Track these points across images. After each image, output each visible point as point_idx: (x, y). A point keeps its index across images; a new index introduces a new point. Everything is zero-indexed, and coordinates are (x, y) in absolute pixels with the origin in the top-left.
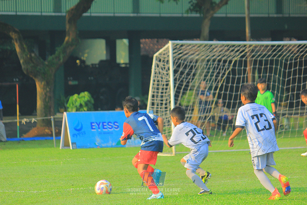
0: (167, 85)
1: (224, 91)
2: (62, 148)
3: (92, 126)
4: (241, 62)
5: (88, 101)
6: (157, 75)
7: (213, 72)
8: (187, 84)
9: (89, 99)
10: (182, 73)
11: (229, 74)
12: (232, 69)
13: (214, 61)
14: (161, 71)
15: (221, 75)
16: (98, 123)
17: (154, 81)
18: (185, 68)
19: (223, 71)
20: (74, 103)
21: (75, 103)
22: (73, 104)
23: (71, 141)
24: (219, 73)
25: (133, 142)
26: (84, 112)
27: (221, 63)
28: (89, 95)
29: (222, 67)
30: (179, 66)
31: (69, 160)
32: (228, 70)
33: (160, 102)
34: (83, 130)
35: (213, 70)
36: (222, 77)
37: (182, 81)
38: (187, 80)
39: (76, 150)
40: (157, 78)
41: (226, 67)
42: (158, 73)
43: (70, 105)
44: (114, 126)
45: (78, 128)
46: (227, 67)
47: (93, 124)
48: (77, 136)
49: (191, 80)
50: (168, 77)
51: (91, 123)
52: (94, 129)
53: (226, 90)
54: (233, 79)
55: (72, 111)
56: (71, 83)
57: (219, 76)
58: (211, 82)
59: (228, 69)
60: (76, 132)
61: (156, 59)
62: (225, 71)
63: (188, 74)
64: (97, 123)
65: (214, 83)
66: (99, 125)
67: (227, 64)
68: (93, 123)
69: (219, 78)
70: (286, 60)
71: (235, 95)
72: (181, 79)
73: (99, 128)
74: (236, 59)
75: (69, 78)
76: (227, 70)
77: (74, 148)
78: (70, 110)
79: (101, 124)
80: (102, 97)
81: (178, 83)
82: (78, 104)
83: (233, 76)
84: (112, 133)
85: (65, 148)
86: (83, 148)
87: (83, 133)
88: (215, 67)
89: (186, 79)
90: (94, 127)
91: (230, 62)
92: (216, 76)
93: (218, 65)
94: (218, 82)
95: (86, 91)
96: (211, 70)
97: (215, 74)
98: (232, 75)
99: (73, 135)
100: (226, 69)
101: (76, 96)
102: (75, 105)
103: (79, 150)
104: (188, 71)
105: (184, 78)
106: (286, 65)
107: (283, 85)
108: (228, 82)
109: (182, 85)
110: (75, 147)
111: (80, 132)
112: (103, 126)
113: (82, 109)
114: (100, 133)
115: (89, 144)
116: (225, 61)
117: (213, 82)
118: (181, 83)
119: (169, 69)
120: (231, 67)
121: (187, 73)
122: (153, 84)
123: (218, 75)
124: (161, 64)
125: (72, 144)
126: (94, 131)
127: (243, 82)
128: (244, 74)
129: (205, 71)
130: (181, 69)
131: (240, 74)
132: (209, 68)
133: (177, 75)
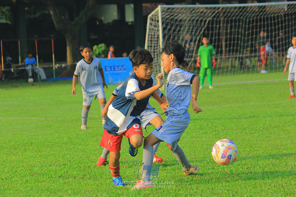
0: (158, 38)
3: (106, 69)
4: (213, 21)
5: (104, 50)
6: (151, 31)
7: (193, 29)
8: (174, 38)
9: (105, 48)
10: (170, 30)
11: (205, 30)
12: (207, 27)
13: (193, 20)
14: (153, 28)
17: (149, 35)
18: (172, 26)
19: (200, 28)
24: (197, 30)
27: (199, 22)
28: (105, 46)
29: (199, 25)
30: (167, 25)
32: (204, 27)
35: (193, 27)
36: (200, 32)
37: (170, 36)
38: (174, 35)
40: (151, 33)
41: (202, 25)
44: (122, 69)
49: (176, 35)
50: (158, 32)
51: (105, 67)
52: (108, 71)
56: (92, 37)
61: (150, 19)
63: (174, 31)
64: (109, 67)
65: (194, 37)
66: (111, 68)
67: (203, 23)
68: (107, 67)
69: (198, 33)
70: (246, 19)
72: (169, 34)
73: (111, 70)
74: (209, 19)
75: (91, 34)
81: (167, 37)
82: (97, 52)
84: (120, 74)
88: (194, 25)
91: (205, 21)
92: (195, 32)
93: (197, 23)
94: (197, 36)
95: (103, 43)
96: (191, 28)
97: (194, 30)
98: (207, 31)
100: (202, 27)
101: (96, 46)
104: (174, 28)
105: (171, 33)
106: (246, 22)
107: (245, 37)
109: (170, 38)
112: (114, 69)
113: (100, 57)
114: (112, 74)
116: (201, 21)
119: (159, 26)
120: (206, 25)
122: (148, 38)
124: (153, 23)
127: (215, 36)
128: (216, 30)
129: (187, 28)
130: (169, 27)
131: (212, 30)
132: (190, 26)
133: (166, 32)
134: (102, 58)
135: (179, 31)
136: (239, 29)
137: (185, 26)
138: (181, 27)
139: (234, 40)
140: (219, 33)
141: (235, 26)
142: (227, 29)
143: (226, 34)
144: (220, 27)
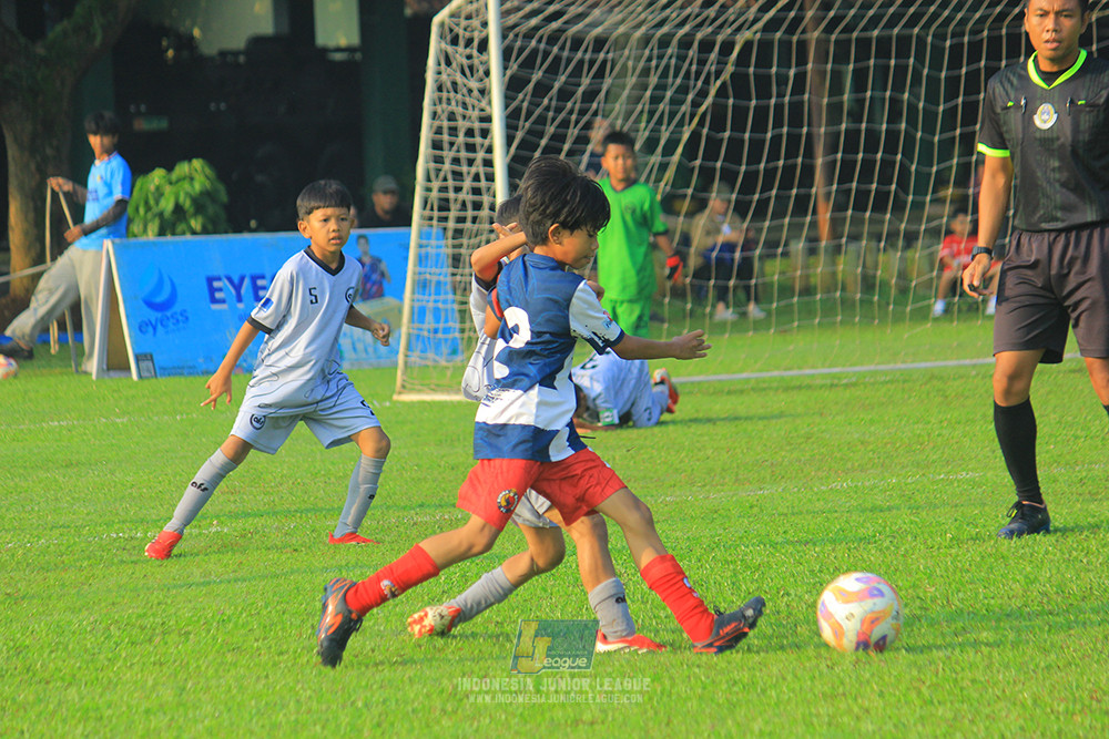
1: (703, 159)
2: (98, 377)
3: (212, 290)
4: (766, 46)
5: (206, 194)
6: (445, 94)
8: (561, 131)
9: (208, 185)
10: (542, 89)
11: (722, 92)
12: (732, 75)
13: (664, 43)
14: (459, 78)
15: (690, 97)
16: (236, 281)
17: (436, 116)
18: (553, 70)
19: (700, 83)
20: (152, 202)
21: (157, 203)
22: (148, 208)
23: (133, 349)
24: (683, 90)
25: (370, 350)
26: (188, 237)
27: (693, 52)
28: (208, 171)
29: (694, 67)
30: (528, 64)
31: (118, 420)
32: (717, 78)
33: (470, 198)
34: (177, 308)
35: (660, 78)
36: (696, 104)
37: (542, 120)
38: (561, 117)
39: (154, 381)
40: (444, 105)
41: (711, 67)
42: (449, 85)
43: (137, 209)
45: (160, 299)
46: (713, 68)
47: (216, 284)
48: (155, 328)
49: (574, 117)
50: (484, 104)
51: (210, 280)
52: (223, 301)
53: (711, 154)
54: (741, 114)
55: (145, 230)
56: (143, 125)
57: (682, 102)
58: (651, 125)
59: (718, 74)
60: (153, 315)
61: (443, 37)
62: (707, 82)
63: (565, 95)
64: (230, 280)
65: (664, 127)
66: (238, 288)
67: (714, 56)
68: (219, 279)
69: (685, 108)
71: (745, 172)
72: (538, 111)
73: (240, 299)
74: (746, 34)
75: (132, 108)
76: (713, 78)
77: (145, 374)
78: (136, 228)
79: (247, 282)
80: (260, 178)
81: (525, 126)
82: (167, 205)
83: (737, 101)
85: (112, 373)
86: (181, 374)
87: (180, 318)
88: (667, 67)
89: (558, 110)
90: (218, 295)
91: (727, 48)
92: (673, 101)
93: (681, 58)
94: (681, 124)
95: (197, 157)
96: (653, 80)
97: (669, 94)
98: (734, 98)
99: (141, 328)
100: (709, 74)
101: (158, 175)
102: (155, 210)
103: (164, 383)
104: (565, 83)
105: (547, 109)
107: (929, 129)
108: (717, 124)
109: (541, 135)
110: (148, 370)
111: (169, 314)
113: (181, 227)
115: (201, 360)
116: (706, 46)
117: (660, 122)
118: (539, 127)
119: (487, 73)
120: (730, 68)
121: (560, 90)
123: (681, 96)
124: (459, 54)
125: (138, 359)
126: (220, 311)
127: (778, 124)
128: (781, 95)
129: (631, 81)
130: (537, 76)
131: (764, 93)
132: (646, 72)
133: (524, 98)
134: (194, 233)
135: (590, 96)
136: (899, 87)
137: (623, 73)
138: (600, 74)
139: (871, 147)
140: (796, 108)
141: (883, 71)
142: (836, 89)
143: (835, 111)
144: (801, 78)
